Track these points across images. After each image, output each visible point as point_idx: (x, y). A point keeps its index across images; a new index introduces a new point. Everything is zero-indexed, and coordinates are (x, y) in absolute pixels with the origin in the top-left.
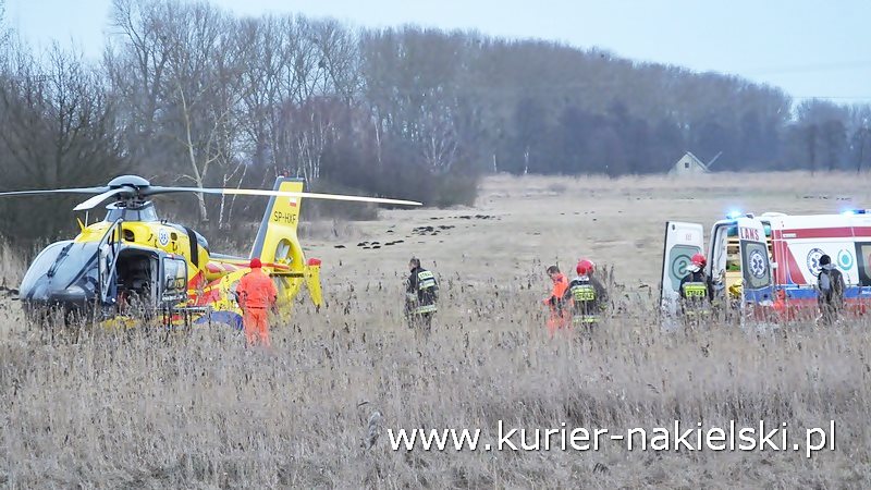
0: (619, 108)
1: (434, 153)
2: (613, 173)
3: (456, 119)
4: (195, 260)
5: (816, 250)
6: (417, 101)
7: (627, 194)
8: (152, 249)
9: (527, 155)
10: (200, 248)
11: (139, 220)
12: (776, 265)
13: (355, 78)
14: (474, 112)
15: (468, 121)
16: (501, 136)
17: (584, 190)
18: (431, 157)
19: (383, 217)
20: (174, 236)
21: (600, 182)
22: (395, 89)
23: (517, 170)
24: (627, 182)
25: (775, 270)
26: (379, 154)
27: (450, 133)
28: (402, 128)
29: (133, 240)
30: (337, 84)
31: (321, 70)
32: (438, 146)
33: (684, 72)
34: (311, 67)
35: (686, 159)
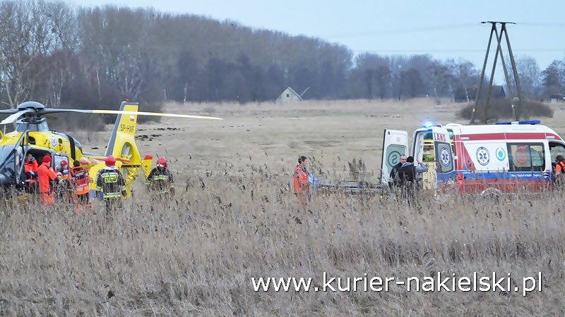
0: (244, 59)
1: (126, 88)
2: (243, 101)
3: (140, 66)
4: (73, 156)
5: (482, 148)
6: (115, 53)
7: (255, 114)
8: (47, 149)
9: (185, 89)
10: (77, 149)
11: (38, 130)
12: (456, 158)
13: (75, 39)
14: (151, 61)
15: (148, 67)
16: (169, 76)
17: (227, 111)
18: (125, 90)
19: (108, 130)
20: (60, 141)
21: (236, 106)
22: (100, 46)
23: (180, 99)
24: (252, 106)
25: (456, 160)
26: (99, 89)
27: (136, 75)
28: (106, 71)
29: (34, 144)
30: (64, 43)
31: (54, 34)
32: (129, 83)
33: (284, 35)
34: (47, 33)
35: (287, 91)
